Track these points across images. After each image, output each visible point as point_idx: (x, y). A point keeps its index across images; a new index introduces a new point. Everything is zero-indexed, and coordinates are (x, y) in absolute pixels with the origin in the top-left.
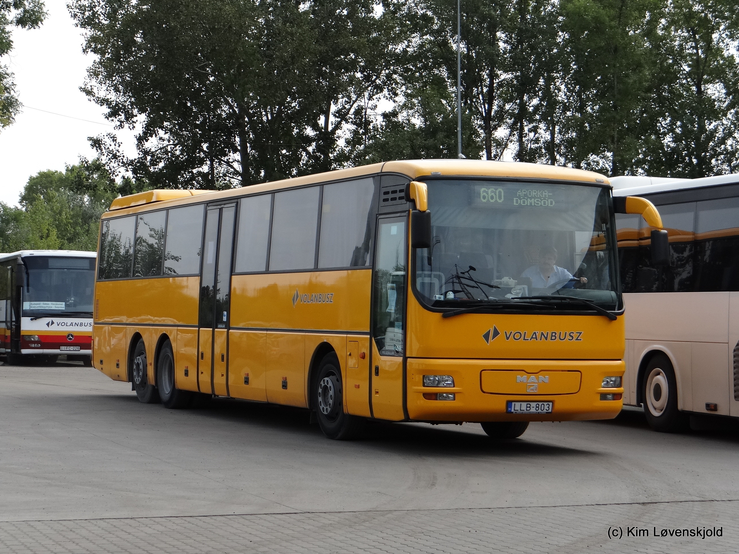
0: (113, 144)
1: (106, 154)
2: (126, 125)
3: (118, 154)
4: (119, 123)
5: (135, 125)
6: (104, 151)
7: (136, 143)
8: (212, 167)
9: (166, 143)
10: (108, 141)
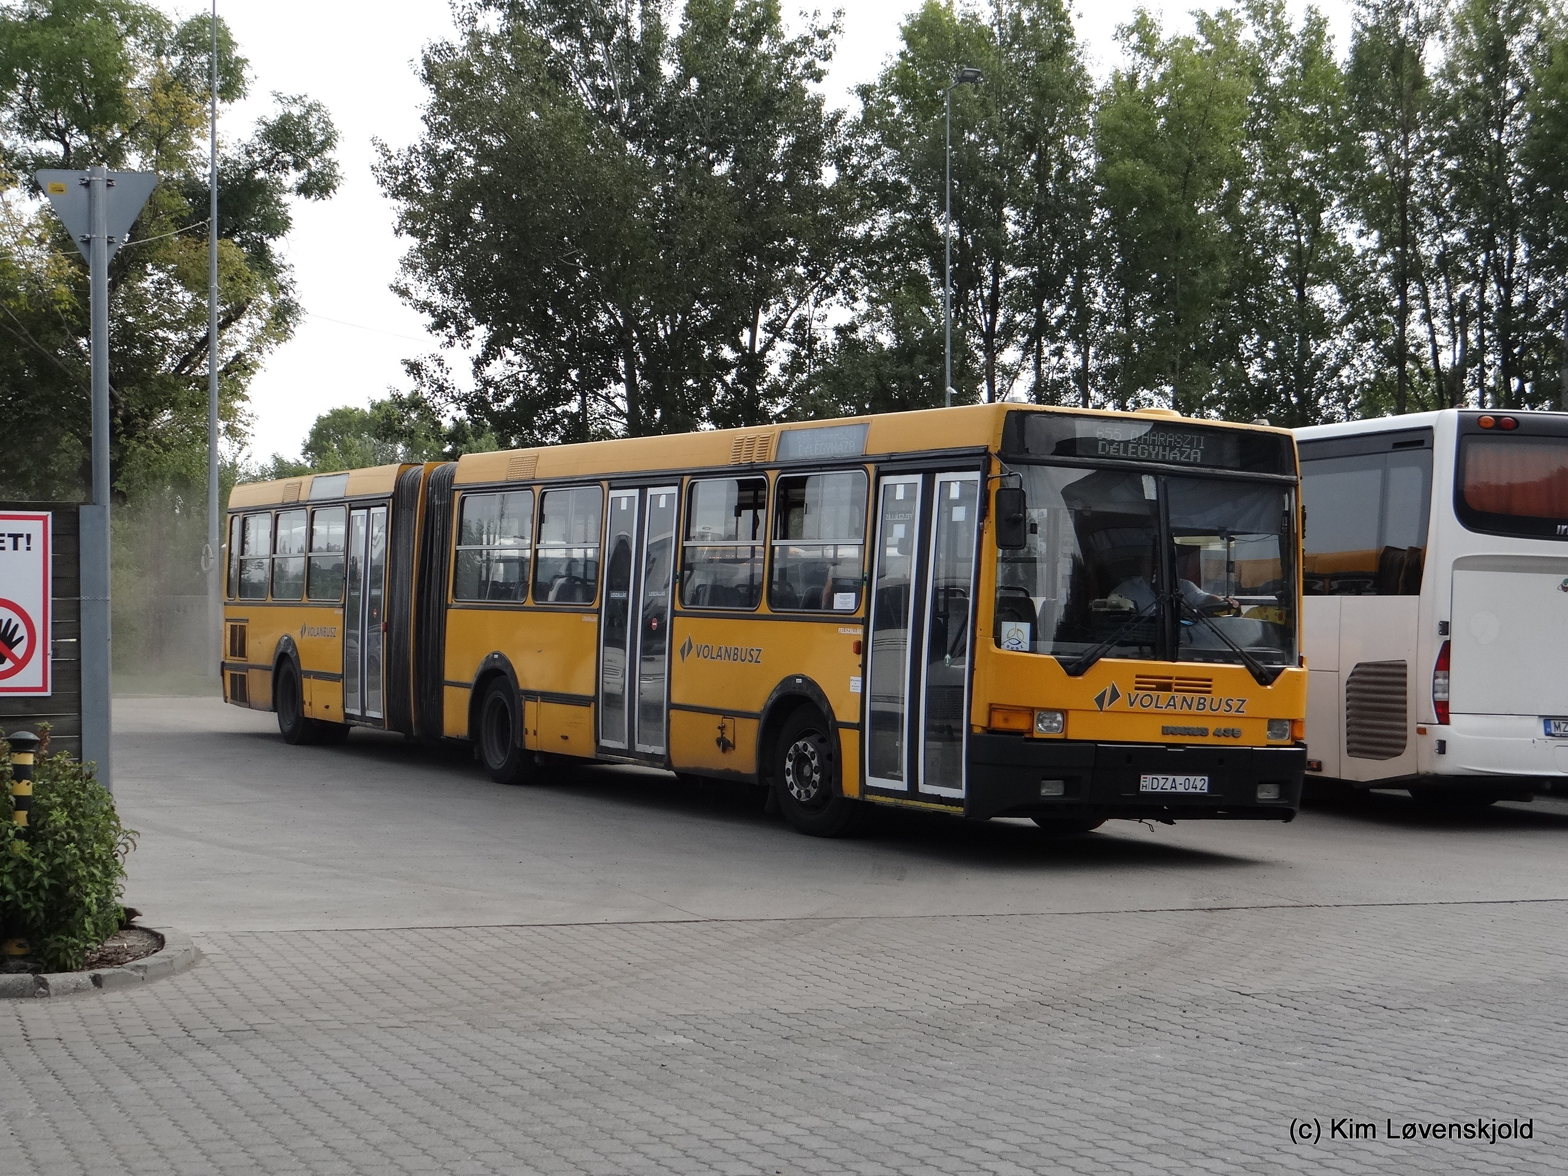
0: (438, 369)
1: (428, 385)
2: (458, 342)
3: (446, 385)
4: (447, 339)
5: (470, 341)
6: (425, 379)
7: (473, 367)
8: (583, 405)
9: (516, 368)
10: (431, 366)
